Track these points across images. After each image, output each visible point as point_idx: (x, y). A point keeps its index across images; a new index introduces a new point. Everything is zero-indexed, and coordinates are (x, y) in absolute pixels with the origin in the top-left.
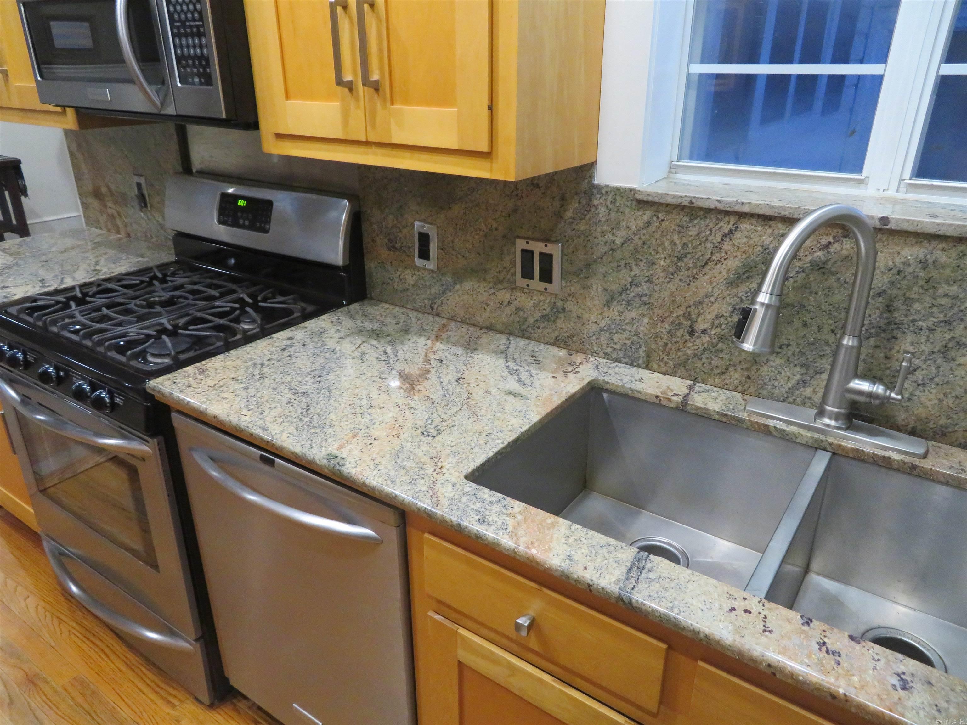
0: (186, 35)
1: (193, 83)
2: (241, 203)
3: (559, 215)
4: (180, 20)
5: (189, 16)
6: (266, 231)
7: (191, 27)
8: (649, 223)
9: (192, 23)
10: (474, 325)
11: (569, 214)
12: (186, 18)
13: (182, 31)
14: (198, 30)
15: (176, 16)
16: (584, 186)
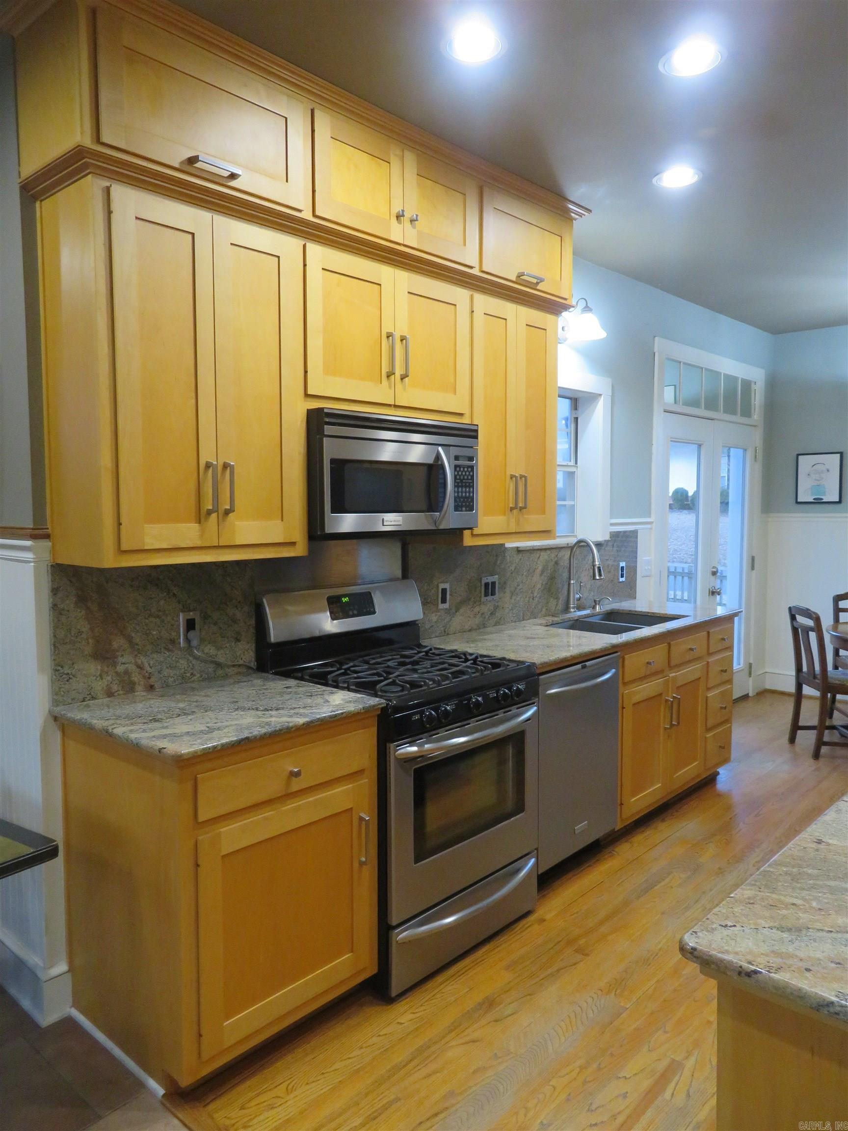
0: (462, 487)
1: (462, 511)
2: (345, 600)
3: (495, 563)
4: (460, 479)
5: (466, 477)
6: (374, 613)
7: (466, 483)
8: (521, 559)
9: (466, 481)
10: (464, 632)
11: (498, 562)
12: (464, 478)
13: (460, 484)
14: (469, 484)
15: (458, 477)
16: (503, 549)
